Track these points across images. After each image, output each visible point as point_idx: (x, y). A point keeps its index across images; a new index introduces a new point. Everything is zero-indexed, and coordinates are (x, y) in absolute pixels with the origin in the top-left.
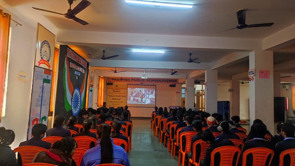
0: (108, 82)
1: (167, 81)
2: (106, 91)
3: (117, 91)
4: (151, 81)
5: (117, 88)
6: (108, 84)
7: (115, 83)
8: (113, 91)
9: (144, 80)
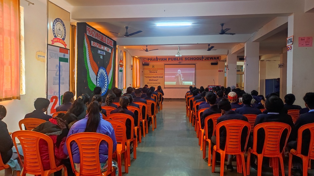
0: (144, 63)
1: (208, 59)
2: (142, 72)
3: (154, 72)
4: (190, 60)
5: (154, 69)
6: (144, 65)
7: (152, 63)
8: (150, 72)
9: (182, 59)
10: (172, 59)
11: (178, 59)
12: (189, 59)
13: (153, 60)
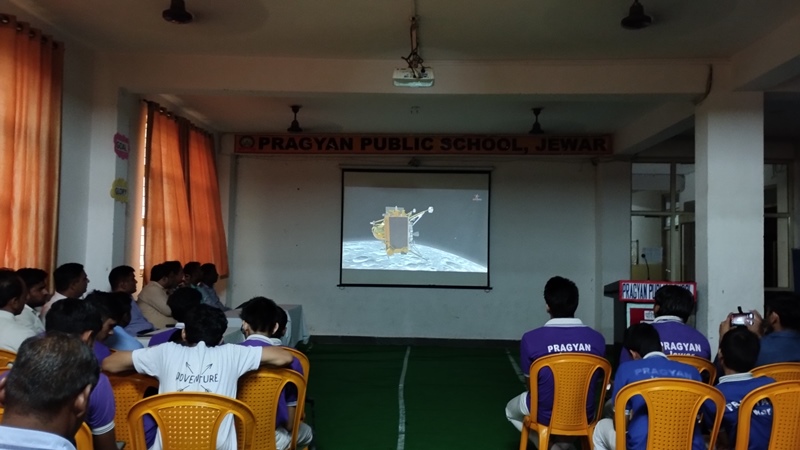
4: (466, 150)
9: (428, 144)
10: (380, 145)
11: (411, 143)
12: (460, 144)
13: (284, 144)
